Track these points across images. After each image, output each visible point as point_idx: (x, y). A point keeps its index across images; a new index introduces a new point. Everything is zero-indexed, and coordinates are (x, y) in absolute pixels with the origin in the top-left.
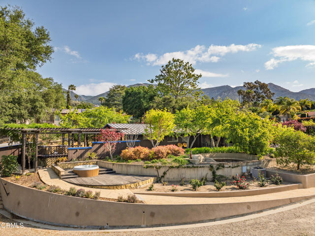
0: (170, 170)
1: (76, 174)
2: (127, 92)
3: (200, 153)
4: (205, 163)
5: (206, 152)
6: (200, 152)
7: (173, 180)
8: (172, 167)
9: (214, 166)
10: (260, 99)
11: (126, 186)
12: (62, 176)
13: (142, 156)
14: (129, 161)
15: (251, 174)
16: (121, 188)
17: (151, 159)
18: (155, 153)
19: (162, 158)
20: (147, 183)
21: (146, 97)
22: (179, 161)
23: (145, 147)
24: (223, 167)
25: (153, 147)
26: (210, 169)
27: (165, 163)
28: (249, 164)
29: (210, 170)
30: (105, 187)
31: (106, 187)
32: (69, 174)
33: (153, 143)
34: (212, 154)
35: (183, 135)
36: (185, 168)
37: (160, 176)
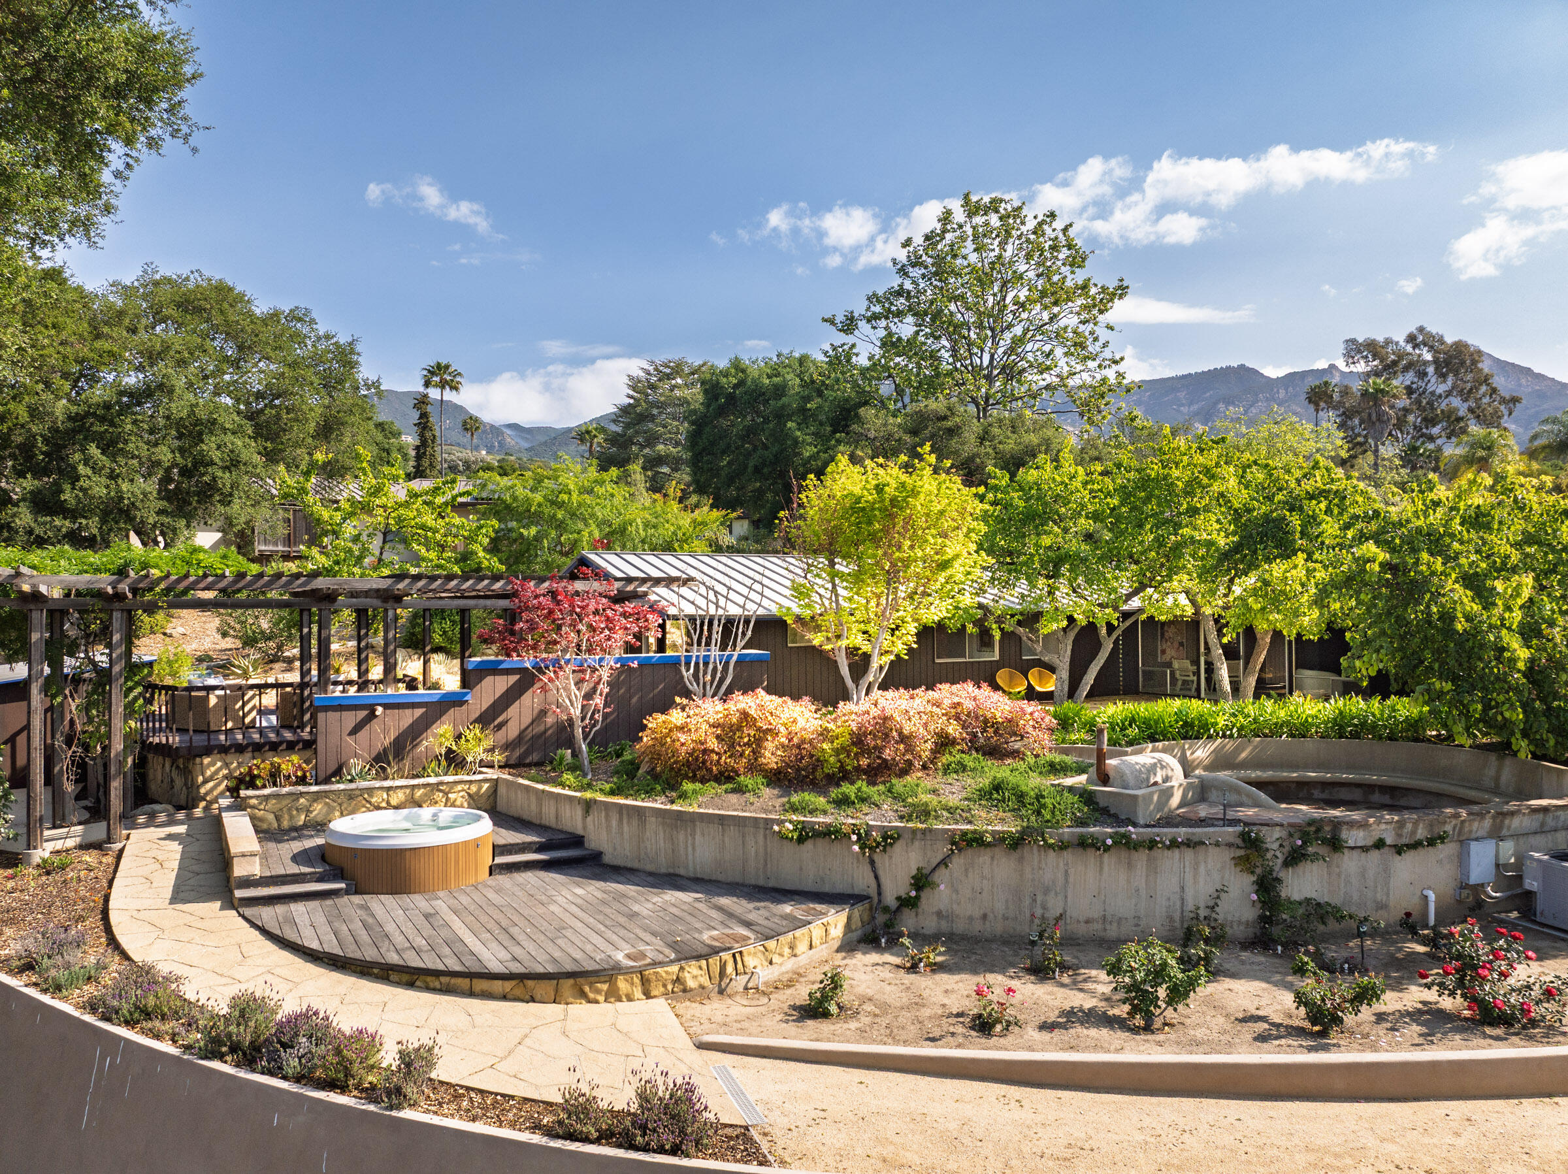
0: (957, 862)
1: (337, 873)
2: (712, 389)
3: (1153, 739)
4: (1203, 811)
5: (1192, 730)
6: (1153, 733)
7: (977, 927)
8: (973, 841)
9: (1272, 838)
10: (1435, 431)
11: (645, 982)
12: (247, 882)
13: (771, 756)
14: (688, 786)
15: (1529, 894)
16: (613, 995)
17: (834, 780)
18: (858, 739)
19: (904, 772)
20: (802, 947)
21: (814, 416)
22: (1021, 796)
23: (796, 697)
24: (1335, 844)
25: (847, 697)
26: (1239, 861)
27: (925, 813)
28: (1516, 823)
29: (1244, 863)
30: (498, 986)
31: (508, 985)
32: (294, 869)
33: (845, 671)
34: (1230, 745)
35: (1031, 619)
36: (1063, 846)
37: (890, 900)
